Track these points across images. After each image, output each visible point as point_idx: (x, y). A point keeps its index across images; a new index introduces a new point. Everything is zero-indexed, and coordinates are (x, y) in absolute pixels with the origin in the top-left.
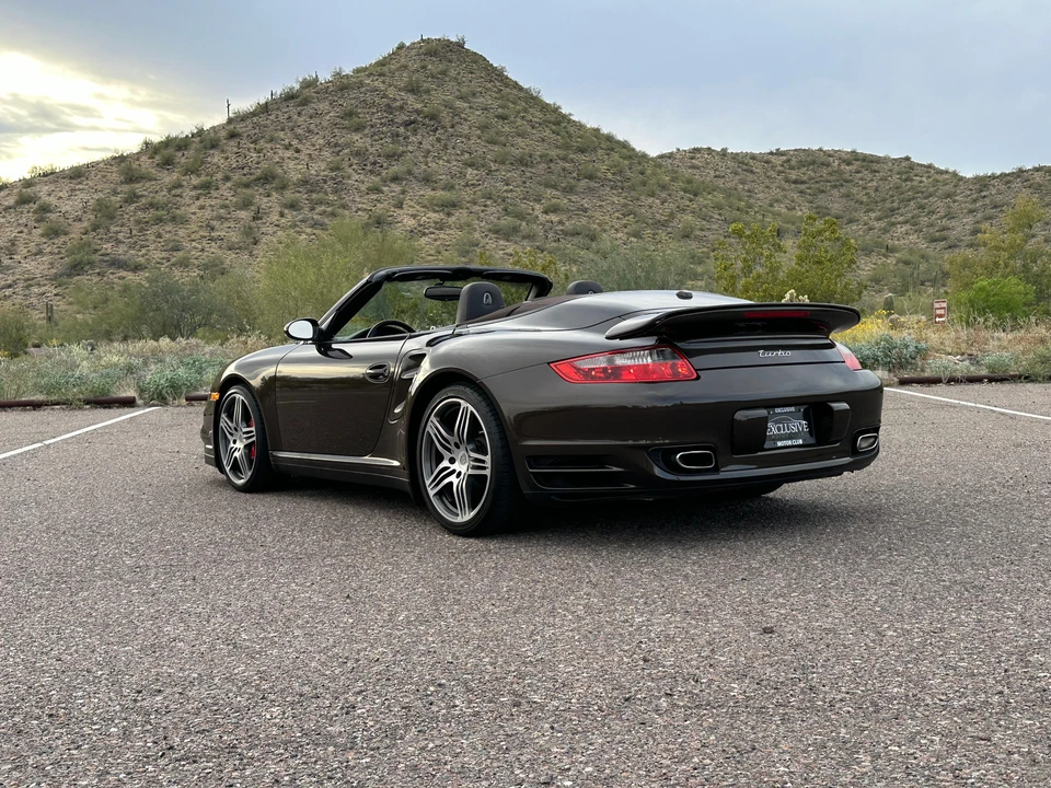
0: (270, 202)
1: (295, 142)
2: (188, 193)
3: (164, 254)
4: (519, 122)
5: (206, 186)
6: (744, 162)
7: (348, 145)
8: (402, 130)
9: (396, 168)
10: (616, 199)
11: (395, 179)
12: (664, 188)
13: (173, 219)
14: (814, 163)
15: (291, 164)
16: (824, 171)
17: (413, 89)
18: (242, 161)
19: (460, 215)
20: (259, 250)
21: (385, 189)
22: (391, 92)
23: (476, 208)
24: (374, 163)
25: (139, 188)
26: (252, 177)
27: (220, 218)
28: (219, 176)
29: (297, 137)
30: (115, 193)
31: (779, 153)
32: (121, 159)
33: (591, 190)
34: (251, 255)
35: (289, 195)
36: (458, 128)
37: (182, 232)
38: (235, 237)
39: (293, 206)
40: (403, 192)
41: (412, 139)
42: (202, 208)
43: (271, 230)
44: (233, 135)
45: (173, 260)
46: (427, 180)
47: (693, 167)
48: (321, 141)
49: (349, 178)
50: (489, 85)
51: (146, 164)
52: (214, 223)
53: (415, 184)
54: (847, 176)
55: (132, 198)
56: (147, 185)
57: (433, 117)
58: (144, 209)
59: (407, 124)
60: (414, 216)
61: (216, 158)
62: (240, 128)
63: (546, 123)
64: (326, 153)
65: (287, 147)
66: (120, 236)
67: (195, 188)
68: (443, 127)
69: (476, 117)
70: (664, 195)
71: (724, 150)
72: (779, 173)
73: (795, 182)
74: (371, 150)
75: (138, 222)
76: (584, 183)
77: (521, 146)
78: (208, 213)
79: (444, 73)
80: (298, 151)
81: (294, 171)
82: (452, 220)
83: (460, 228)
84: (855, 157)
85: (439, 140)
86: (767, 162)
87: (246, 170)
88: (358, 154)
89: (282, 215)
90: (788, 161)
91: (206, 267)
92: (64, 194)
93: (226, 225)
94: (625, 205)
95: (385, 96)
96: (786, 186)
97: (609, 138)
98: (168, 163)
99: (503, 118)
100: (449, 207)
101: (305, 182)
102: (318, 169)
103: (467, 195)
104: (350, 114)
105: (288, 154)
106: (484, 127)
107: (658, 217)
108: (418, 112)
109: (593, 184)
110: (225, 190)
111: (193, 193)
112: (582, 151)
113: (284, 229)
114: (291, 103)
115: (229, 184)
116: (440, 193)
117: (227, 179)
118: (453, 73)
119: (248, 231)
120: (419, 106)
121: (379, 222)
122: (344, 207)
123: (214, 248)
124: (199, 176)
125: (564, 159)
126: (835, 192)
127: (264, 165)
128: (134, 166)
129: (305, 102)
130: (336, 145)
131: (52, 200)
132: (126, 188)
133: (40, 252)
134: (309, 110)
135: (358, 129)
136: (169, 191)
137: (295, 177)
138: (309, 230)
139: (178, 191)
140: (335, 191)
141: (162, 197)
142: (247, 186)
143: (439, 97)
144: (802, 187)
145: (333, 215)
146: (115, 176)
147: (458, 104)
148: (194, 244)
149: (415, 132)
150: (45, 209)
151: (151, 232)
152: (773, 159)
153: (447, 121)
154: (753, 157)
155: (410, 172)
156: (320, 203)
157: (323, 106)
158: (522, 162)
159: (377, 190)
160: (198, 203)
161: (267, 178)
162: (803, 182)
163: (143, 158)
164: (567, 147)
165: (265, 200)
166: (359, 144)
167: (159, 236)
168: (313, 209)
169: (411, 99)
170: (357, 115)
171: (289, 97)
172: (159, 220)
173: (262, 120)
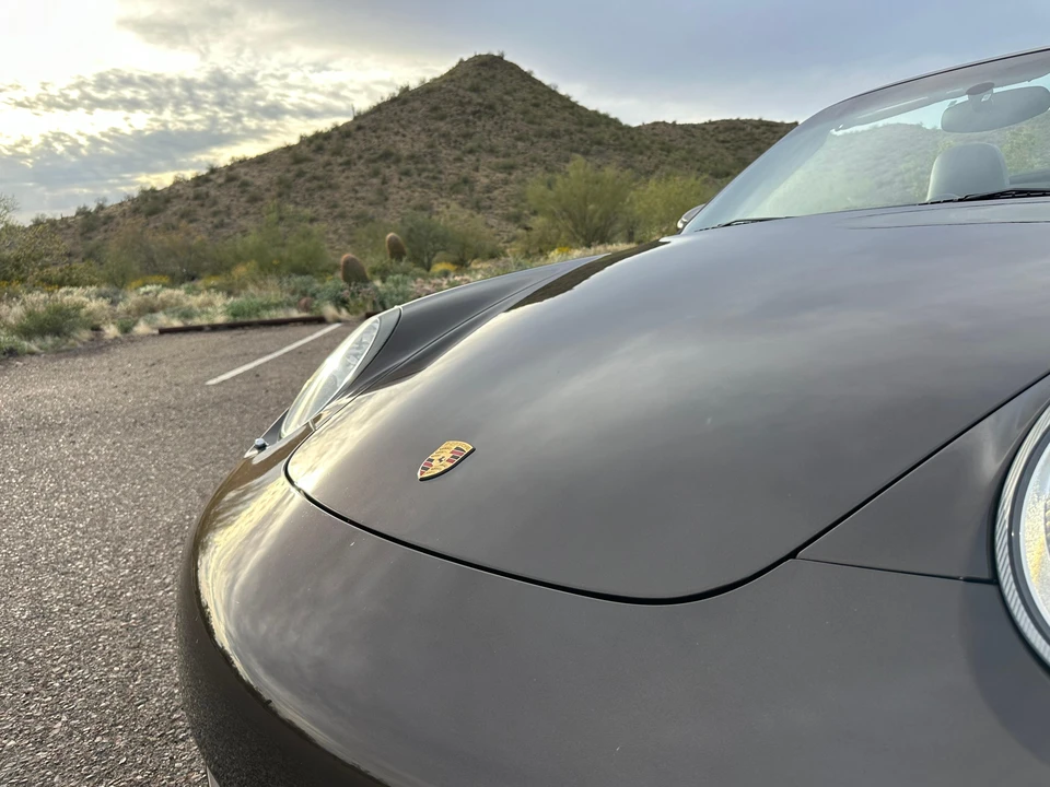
0: (391, 171)
1: (401, 130)
2: (337, 169)
3: (328, 211)
4: (547, 107)
5: (348, 163)
6: (688, 130)
7: (437, 130)
8: (471, 117)
9: (470, 144)
10: (618, 157)
11: (471, 151)
12: (648, 148)
13: (330, 187)
14: (734, 128)
15: (401, 145)
16: (742, 133)
17: (475, 89)
18: (368, 145)
19: (517, 174)
20: (389, 204)
21: (465, 159)
22: (461, 92)
23: (527, 169)
24: (456, 142)
25: (303, 166)
26: (377, 156)
27: (360, 184)
28: (355, 156)
29: (403, 126)
30: (288, 171)
31: (711, 123)
32: (289, 148)
33: (600, 152)
34: (385, 207)
35: (403, 166)
36: (508, 114)
37: (337, 195)
38: (372, 196)
39: (407, 173)
40: (478, 160)
41: (479, 123)
42: (347, 178)
43: (394, 190)
44: (359, 128)
45: (335, 214)
46: (492, 151)
47: (655, 135)
48: (419, 129)
49: (441, 152)
50: (524, 84)
51: (305, 151)
52: (357, 188)
53: (484, 155)
54: (756, 136)
55: (300, 174)
56: (310, 164)
57: (491, 107)
58: (310, 181)
59: (474, 113)
60: (487, 176)
61: (351, 144)
62: (363, 123)
63: (565, 107)
64: (423, 136)
65: (397, 133)
66: (298, 200)
67: (341, 164)
68: (499, 114)
69: (519, 106)
70: (649, 153)
71: (674, 123)
72: (712, 136)
73: (723, 142)
74: (453, 132)
75: (308, 190)
76: (595, 147)
77: (550, 125)
78: (351, 181)
79: (493, 77)
80: (404, 136)
81: (404, 149)
82: (513, 177)
83: (519, 182)
84: (761, 123)
85: (496, 123)
86: (704, 129)
87: (372, 151)
88: (444, 136)
89: (400, 180)
90: (717, 128)
91: (357, 217)
92: (255, 173)
93: (365, 188)
94: (625, 162)
95: (457, 95)
96: (717, 144)
97: (606, 117)
98: (320, 149)
99: (536, 105)
100: (509, 168)
101: (412, 157)
102: (420, 147)
103: (519, 160)
104: (435, 109)
105: (398, 138)
106: (525, 113)
107: (647, 168)
108: (480, 104)
109: (601, 148)
110: (360, 165)
111: (340, 168)
112: (590, 125)
113: (403, 189)
114: (396, 104)
115: (362, 161)
116: (501, 160)
117: (360, 157)
118: (499, 77)
119: (380, 192)
120: (480, 101)
121: (466, 181)
122: (440, 172)
123: (359, 205)
124: (341, 156)
125: (581, 131)
126: (749, 148)
127: (384, 147)
128: (298, 152)
129: (405, 102)
130: (429, 130)
131: (248, 178)
132: (296, 167)
133: (247, 213)
134: (408, 107)
135: (442, 118)
136: (324, 167)
137: (405, 153)
138: (420, 190)
139: (329, 168)
140: (433, 162)
141: (320, 172)
142: (374, 161)
143: (493, 94)
144: (727, 145)
145: (434, 178)
146: (288, 160)
147: (506, 97)
148: (347, 203)
149: (480, 118)
150: (245, 184)
151: (317, 195)
152: (707, 127)
153: (500, 108)
154: (694, 126)
155: (480, 146)
156: (424, 170)
157: (417, 104)
158: (554, 135)
159: (459, 159)
160: (344, 175)
161: (386, 156)
162: (728, 142)
163: (303, 147)
164: (581, 123)
165: (387, 170)
166: (444, 129)
167: (323, 198)
168: (419, 175)
169: (474, 96)
170: (440, 108)
171: (393, 100)
172: (321, 188)
173: (377, 116)
